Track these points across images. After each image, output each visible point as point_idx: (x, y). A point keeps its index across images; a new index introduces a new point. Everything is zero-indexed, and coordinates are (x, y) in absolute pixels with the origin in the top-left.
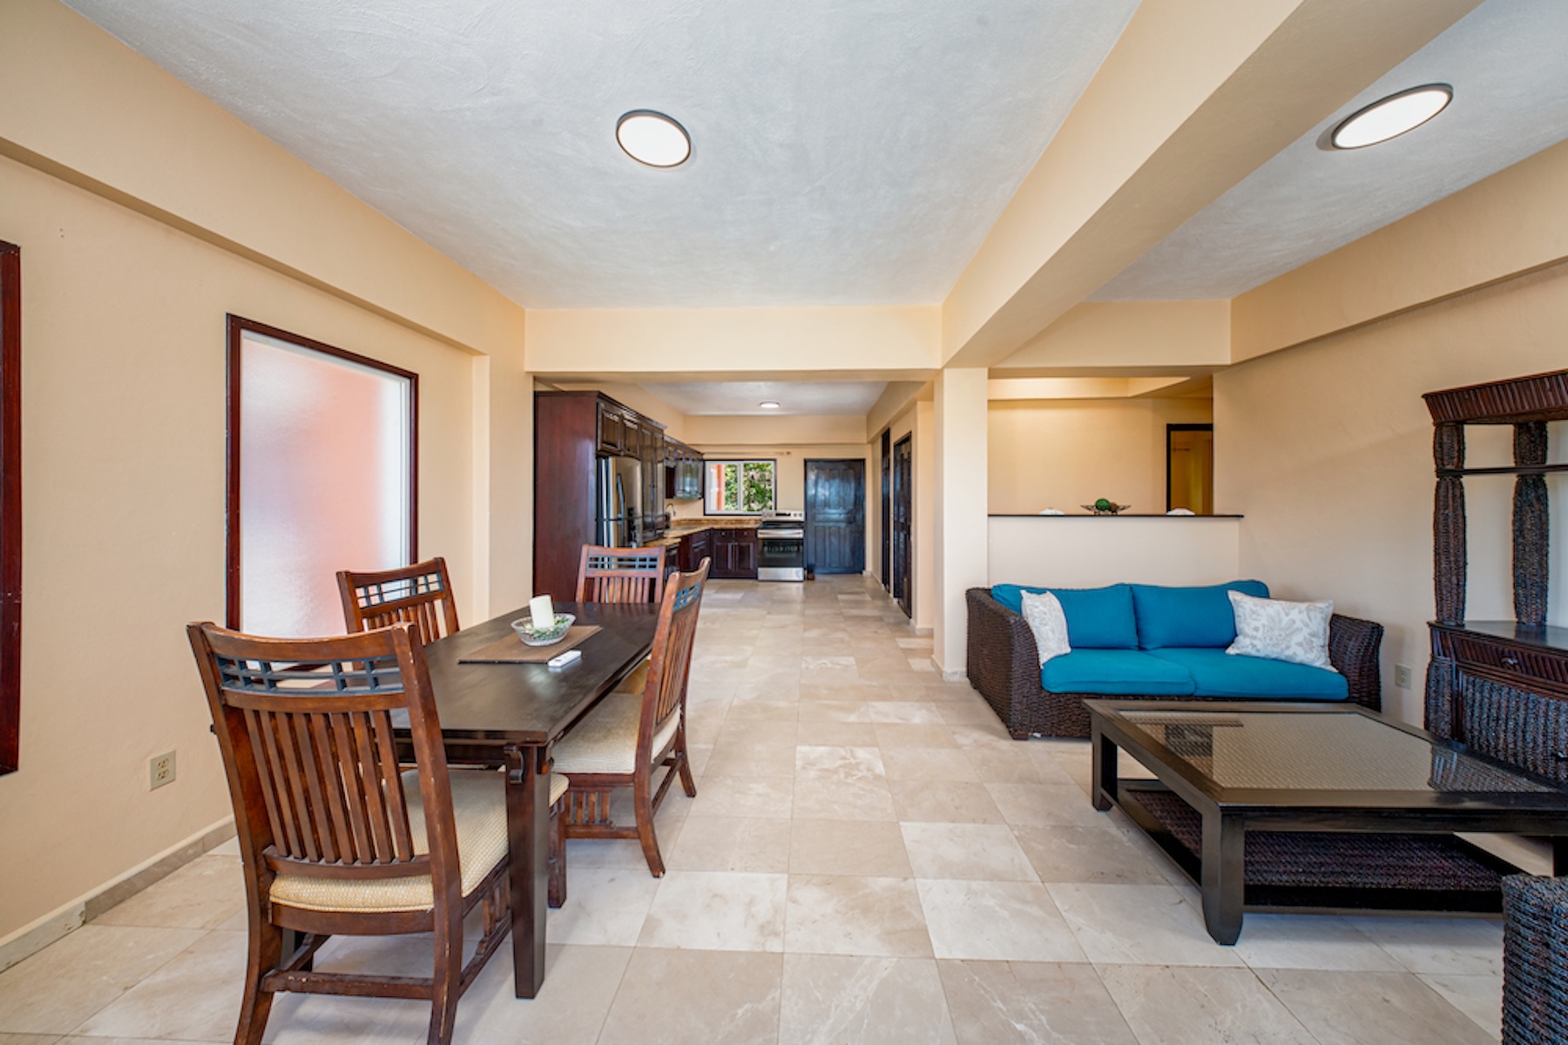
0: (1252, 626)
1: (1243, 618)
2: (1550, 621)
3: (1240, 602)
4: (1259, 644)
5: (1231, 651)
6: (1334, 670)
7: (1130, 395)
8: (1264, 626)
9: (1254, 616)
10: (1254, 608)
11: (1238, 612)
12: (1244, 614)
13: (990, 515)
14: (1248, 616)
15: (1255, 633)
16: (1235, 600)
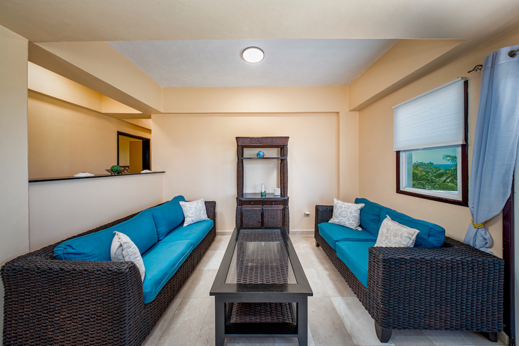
0: (191, 213)
1: (187, 211)
2: (244, 192)
3: (185, 205)
4: (193, 219)
5: (185, 225)
6: (209, 219)
7: (103, 111)
8: (194, 211)
9: (191, 209)
10: (190, 206)
11: (184, 209)
12: (187, 209)
13: (30, 182)
14: (188, 209)
15: (192, 215)
16: (183, 205)
